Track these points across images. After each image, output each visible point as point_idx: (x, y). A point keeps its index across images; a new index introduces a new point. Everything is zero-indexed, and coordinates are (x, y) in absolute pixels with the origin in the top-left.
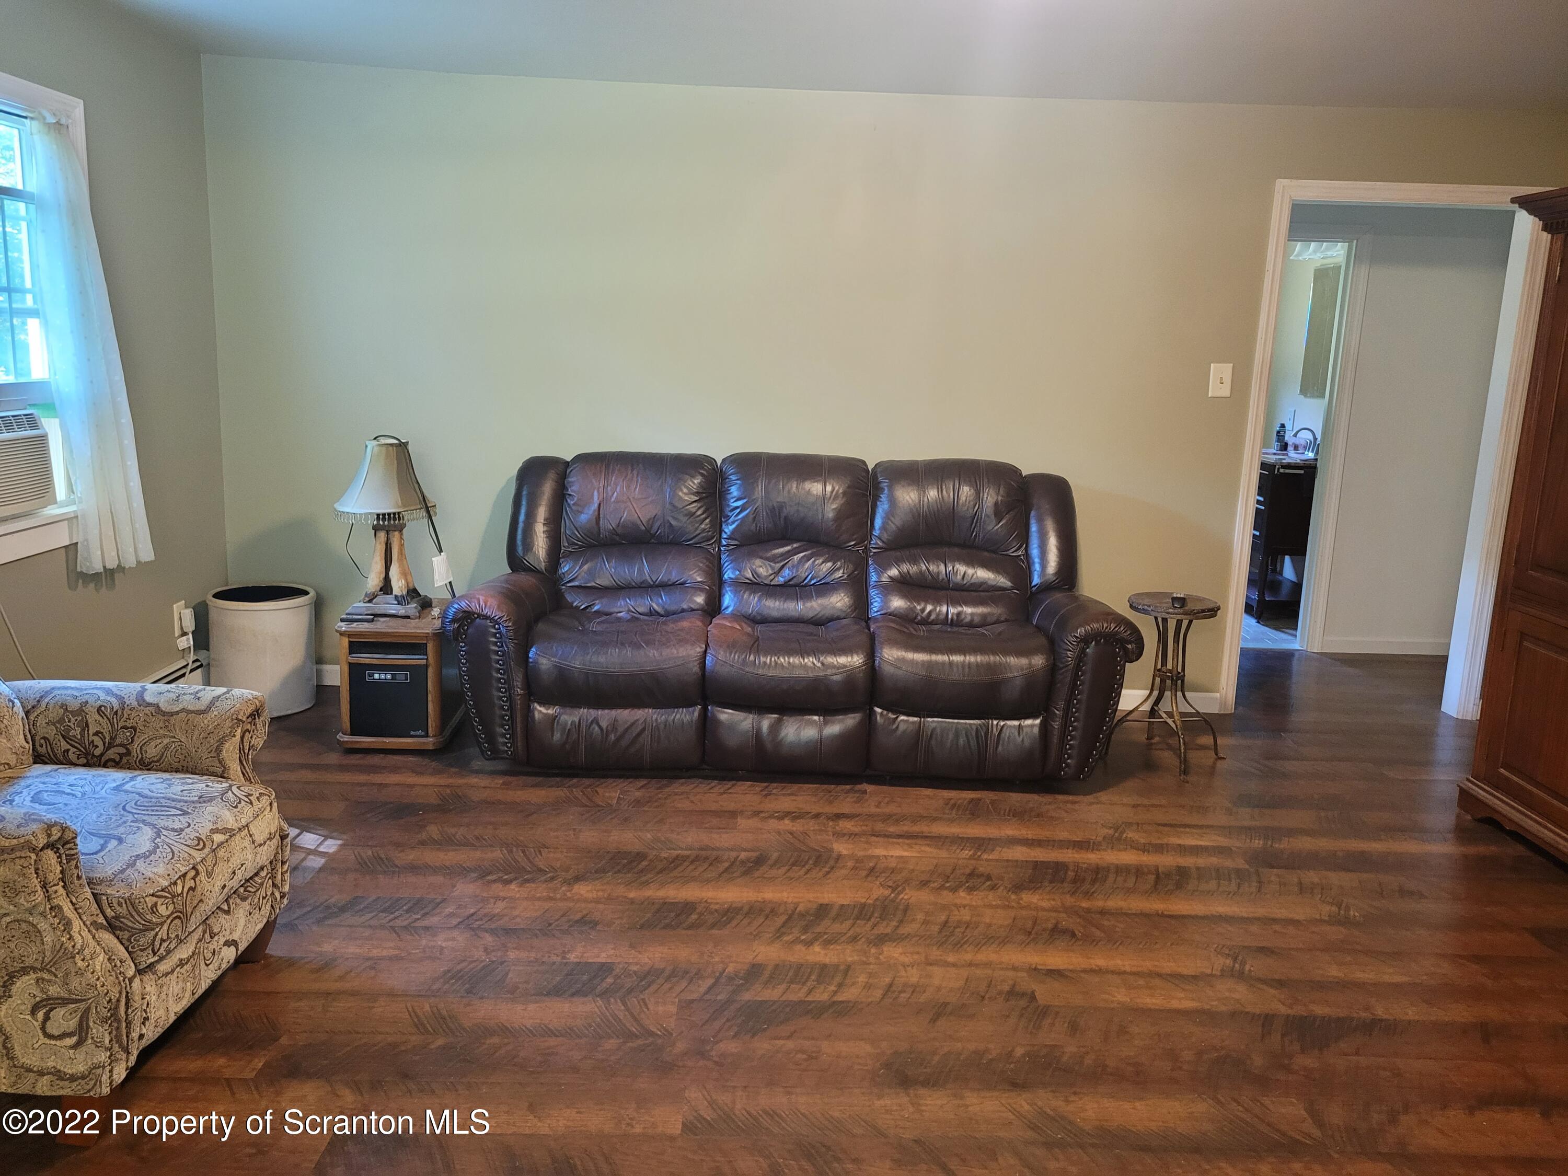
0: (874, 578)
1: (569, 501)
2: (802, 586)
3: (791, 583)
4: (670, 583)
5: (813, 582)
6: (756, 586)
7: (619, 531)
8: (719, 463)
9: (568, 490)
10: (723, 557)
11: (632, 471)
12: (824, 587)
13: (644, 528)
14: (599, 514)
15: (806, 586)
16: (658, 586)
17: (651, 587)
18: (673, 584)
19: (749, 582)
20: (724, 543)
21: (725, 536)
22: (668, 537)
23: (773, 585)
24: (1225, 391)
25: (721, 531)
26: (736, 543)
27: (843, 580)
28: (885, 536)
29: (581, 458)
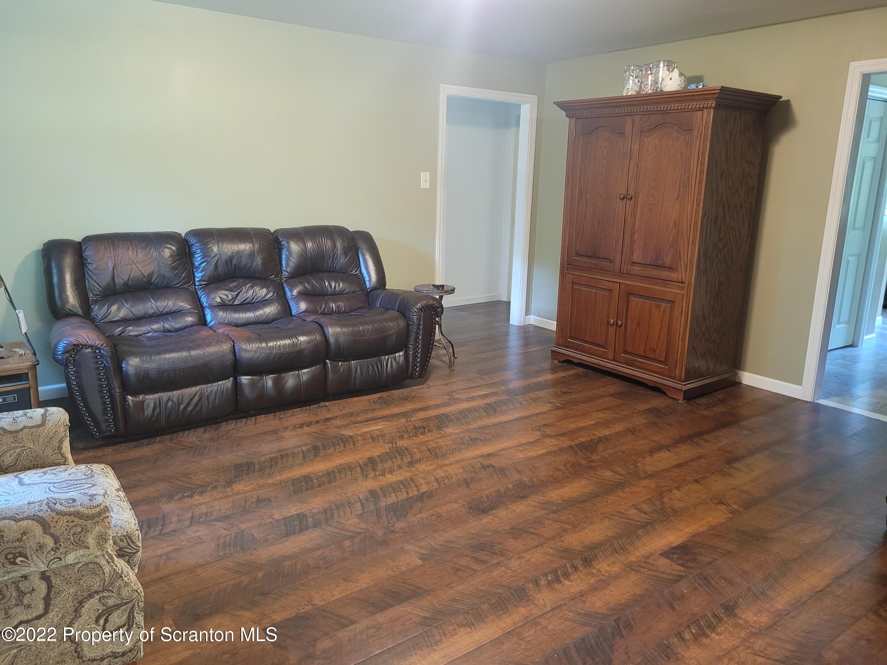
0: (289, 294)
1: (89, 267)
2: (252, 303)
3: (245, 302)
4: (172, 311)
5: (257, 301)
6: (224, 306)
7: (130, 283)
8: (183, 236)
9: (87, 260)
10: (199, 292)
11: (131, 244)
12: (264, 303)
13: (146, 280)
14: (114, 274)
15: (254, 303)
16: (163, 315)
17: (160, 315)
18: (174, 312)
19: (220, 304)
20: (197, 283)
21: (197, 279)
22: (163, 284)
23: (235, 305)
24: (427, 186)
25: (194, 277)
26: (206, 283)
27: (275, 297)
28: (289, 270)
29: (88, 239)
